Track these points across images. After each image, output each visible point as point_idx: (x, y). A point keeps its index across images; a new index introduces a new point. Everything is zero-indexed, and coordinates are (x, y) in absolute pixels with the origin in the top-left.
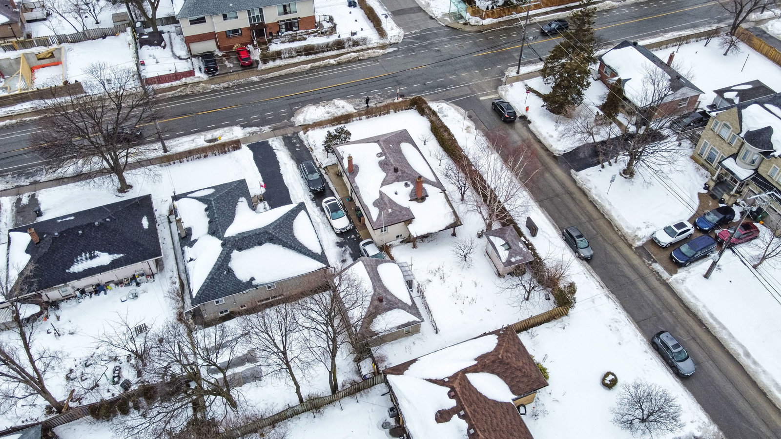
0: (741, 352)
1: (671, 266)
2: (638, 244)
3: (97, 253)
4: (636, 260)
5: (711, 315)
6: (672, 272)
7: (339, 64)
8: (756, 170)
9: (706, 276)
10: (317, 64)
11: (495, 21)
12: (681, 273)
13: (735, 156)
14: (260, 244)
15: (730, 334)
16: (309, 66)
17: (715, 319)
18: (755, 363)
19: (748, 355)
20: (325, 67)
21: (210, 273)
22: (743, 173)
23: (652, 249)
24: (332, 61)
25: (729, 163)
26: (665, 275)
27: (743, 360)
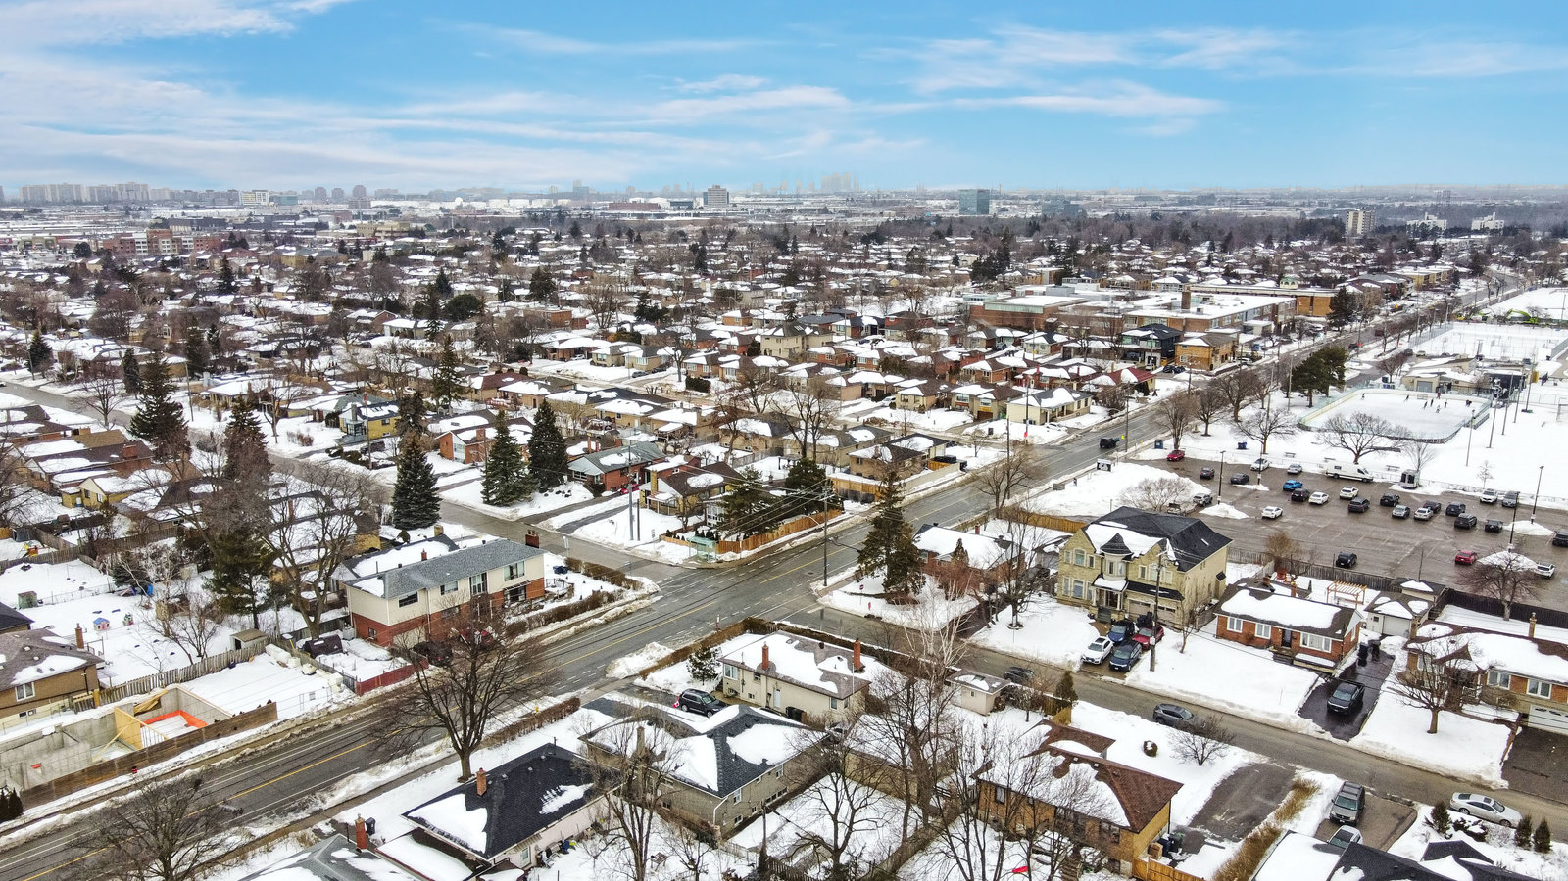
0: (1224, 705)
1: (1118, 675)
2: (1076, 668)
3: (562, 787)
4: (1087, 680)
5: (1181, 691)
6: (1124, 678)
7: (607, 622)
8: (1126, 579)
9: (1152, 669)
10: (581, 626)
11: (752, 552)
12: (1130, 678)
13: (1101, 575)
14: (749, 727)
15: (1207, 697)
16: (573, 630)
17: (1186, 693)
18: (1241, 707)
19: (1231, 705)
20: (592, 628)
21: (719, 764)
22: (1118, 585)
23: (1090, 669)
24: (597, 620)
25: (1100, 582)
26: (1120, 682)
27: (1230, 710)
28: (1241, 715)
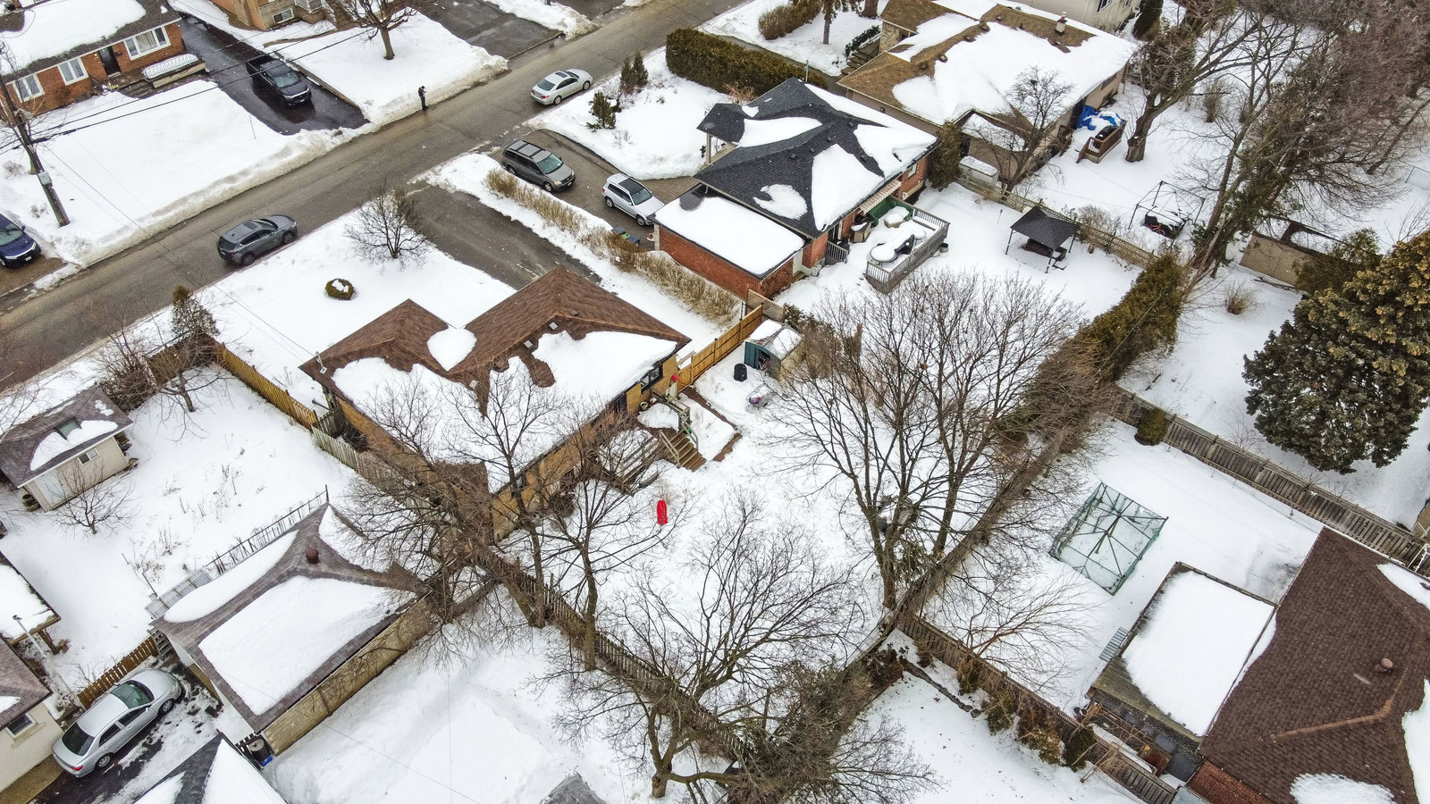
1: (39, 266)
4: (32, 307)
26: (67, 270)
28: (257, 182)
